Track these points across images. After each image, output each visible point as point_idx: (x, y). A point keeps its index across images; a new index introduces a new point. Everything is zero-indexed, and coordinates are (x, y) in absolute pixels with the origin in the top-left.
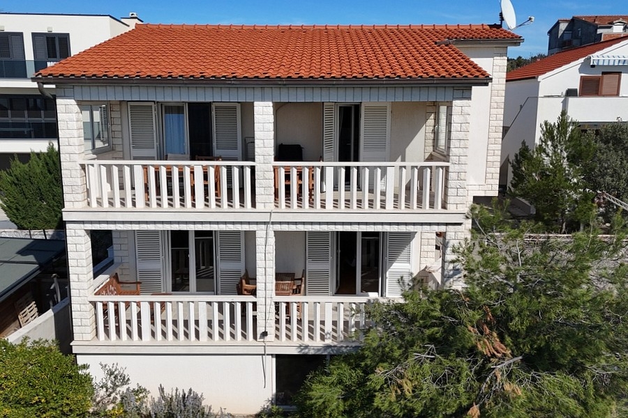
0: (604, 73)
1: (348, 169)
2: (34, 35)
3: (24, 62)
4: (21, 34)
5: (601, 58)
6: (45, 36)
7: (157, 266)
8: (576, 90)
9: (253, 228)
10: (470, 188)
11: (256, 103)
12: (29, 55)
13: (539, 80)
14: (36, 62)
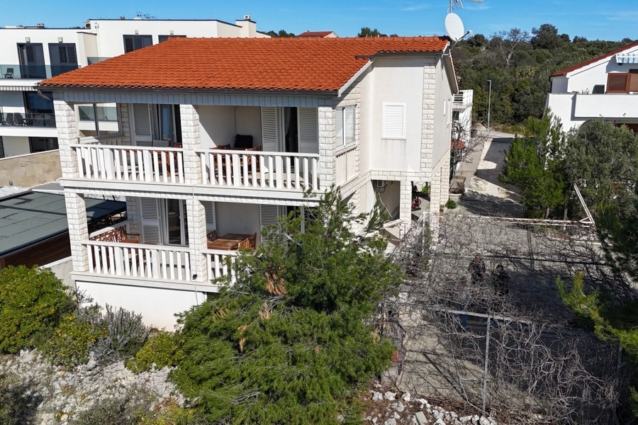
0: (632, 71)
1: (292, 158)
2: (50, 45)
3: (44, 66)
4: (41, 44)
5: (626, 57)
6: (57, 46)
7: (156, 223)
8: (604, 86)
9: (184, 197)
10: (408, 174)
11: (181, 106)
12: (47, 62)
13: (567, 76)
14: (52, 67)
